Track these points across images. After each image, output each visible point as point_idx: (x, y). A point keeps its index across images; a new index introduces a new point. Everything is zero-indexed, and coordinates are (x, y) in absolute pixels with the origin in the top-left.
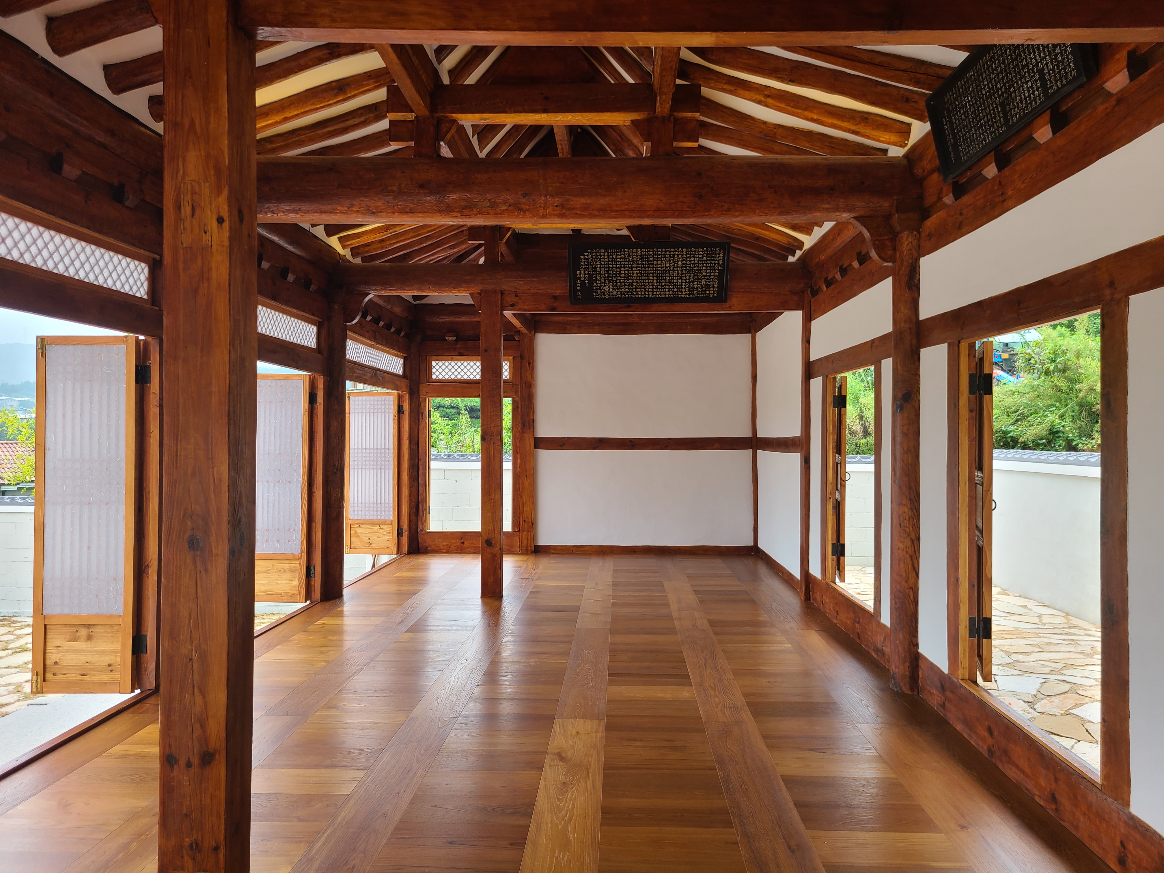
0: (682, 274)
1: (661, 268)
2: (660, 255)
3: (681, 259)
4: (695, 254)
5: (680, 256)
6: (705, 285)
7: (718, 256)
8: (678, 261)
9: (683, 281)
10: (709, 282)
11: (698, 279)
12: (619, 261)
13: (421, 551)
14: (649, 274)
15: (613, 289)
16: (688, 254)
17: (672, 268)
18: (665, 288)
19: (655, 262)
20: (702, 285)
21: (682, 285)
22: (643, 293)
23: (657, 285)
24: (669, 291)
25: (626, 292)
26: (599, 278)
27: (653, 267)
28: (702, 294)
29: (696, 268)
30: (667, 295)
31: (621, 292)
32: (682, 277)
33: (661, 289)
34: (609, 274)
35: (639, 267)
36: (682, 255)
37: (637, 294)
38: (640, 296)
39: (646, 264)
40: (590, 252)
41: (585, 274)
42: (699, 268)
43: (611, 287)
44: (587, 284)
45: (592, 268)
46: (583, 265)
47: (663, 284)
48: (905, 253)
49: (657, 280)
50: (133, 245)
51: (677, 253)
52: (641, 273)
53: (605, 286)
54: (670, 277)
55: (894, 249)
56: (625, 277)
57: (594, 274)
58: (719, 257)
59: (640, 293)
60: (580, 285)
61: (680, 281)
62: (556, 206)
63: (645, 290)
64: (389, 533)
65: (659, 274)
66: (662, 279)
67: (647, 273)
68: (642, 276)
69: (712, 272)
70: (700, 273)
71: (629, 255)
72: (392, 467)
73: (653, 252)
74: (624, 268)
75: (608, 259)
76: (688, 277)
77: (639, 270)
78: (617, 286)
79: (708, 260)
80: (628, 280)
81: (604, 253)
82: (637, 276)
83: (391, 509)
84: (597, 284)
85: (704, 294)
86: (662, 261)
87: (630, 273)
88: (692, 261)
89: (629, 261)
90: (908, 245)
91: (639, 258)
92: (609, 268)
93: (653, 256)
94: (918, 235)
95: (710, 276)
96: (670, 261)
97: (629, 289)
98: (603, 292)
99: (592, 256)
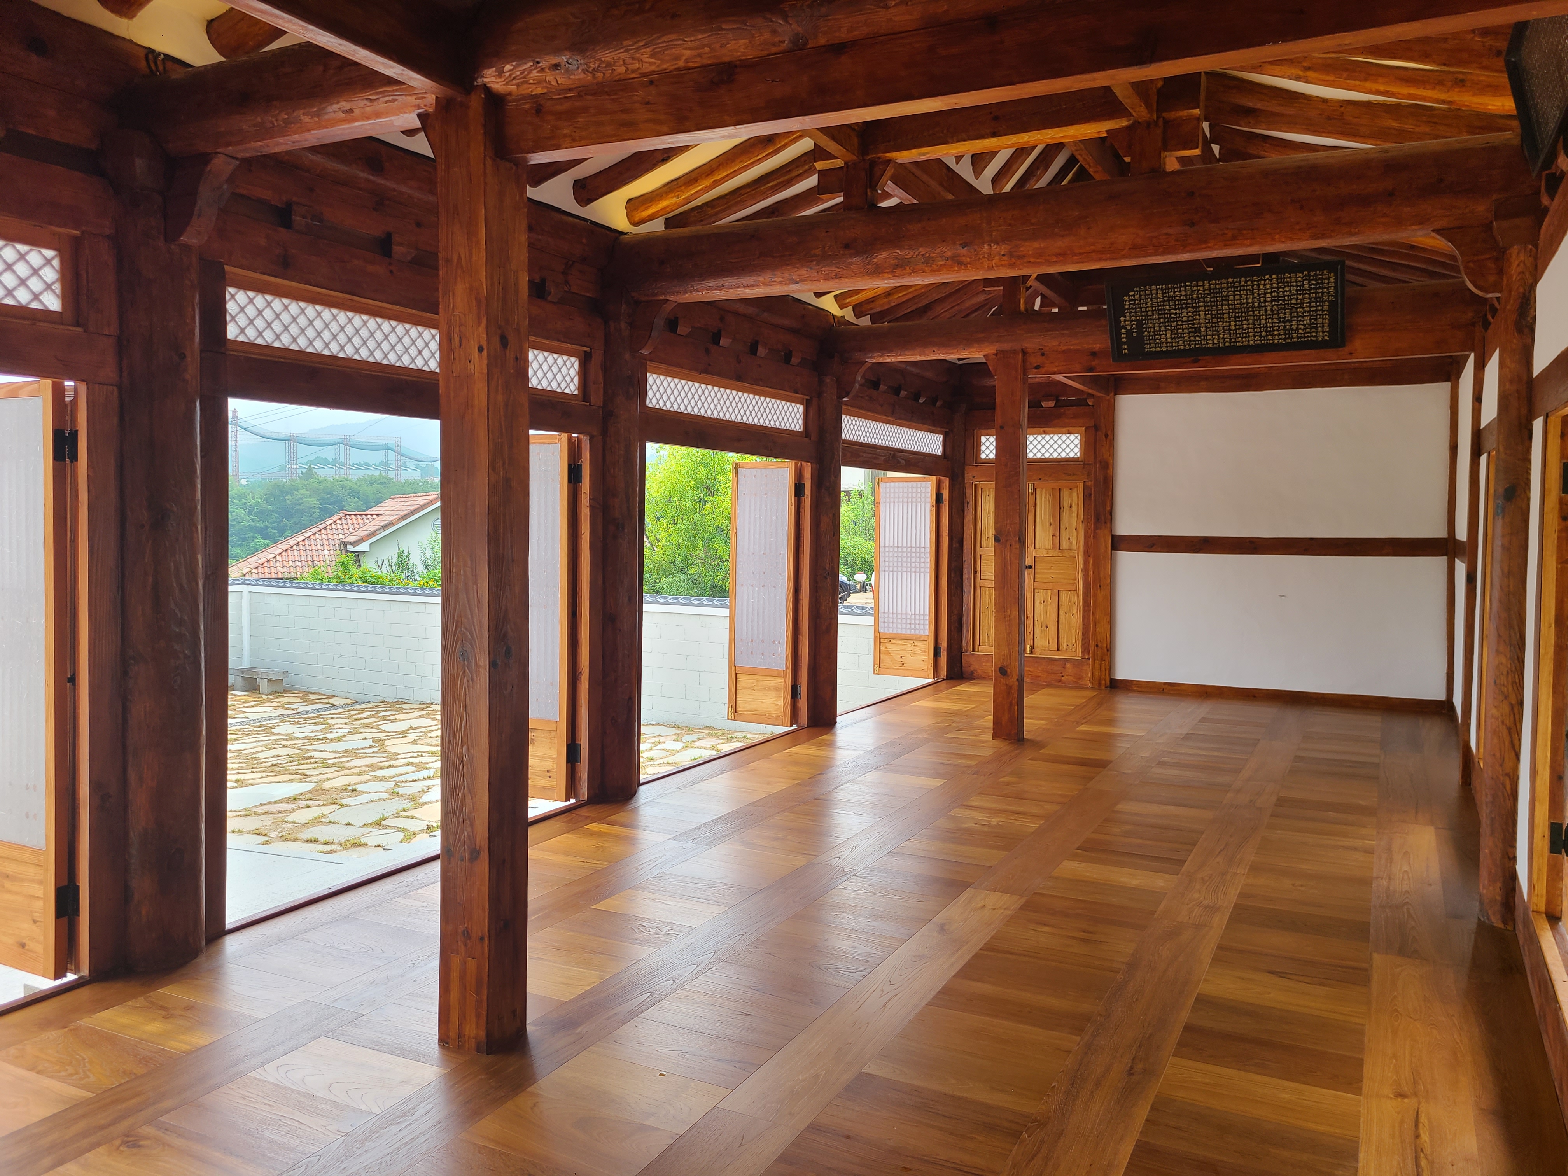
0: (1272, 311)
1: (1241, 304)
2: (1237, 287)
3: (1269, 291)
4: (1291, 282)
5: (1268, 286)
6: (1309, 325)
7: (1326, 281)
8: (1265, 294)
9: (1275, 320)
10: (1316, 320)
11: (1298, 317)
12: (1178, 300)
13: (964, 676)
14: (1223, 314)
15: (1172, 339)
16: (1280, 282)
17: (1256, 304)
18: (1248, 332)
19: (1231, 298)
20: (1304, 325)
21: (1273, 327)
22: (1216, 341)
23: (1236, 329)
24: (1255, 336)
25: (1190, 341)
26: (1151, 325)
27: (1229, 305)
28: (1305, 337)
29: (1294, 301)
30: (1252, 343)
31: (1184, 342)
32: (1273, 315)
33: (1243, 333)
34: (1165, 318)
35: (1208, 306)
36: (1271, 284)
37: (1207, 344)
38: (1211, 345)
39: (1217, 301)
40: (1137, 291)
41: (1132, 321)
42: (1299, 301)
43: (1169, 336)
44: (1135, 334)
45: (1142, 312)
46: (1128, 309)
47: (1245, 326)
48: (1514, 278)
49: (1235, 322)
50: (559, 340)
51: (1263, 282)
52: (1212, 314)
53: (1160, 335)
54: (1254, 316)
55: (1501, 272)
56: (1188, 321)
57: (1145, 320)
58: (1328, 283)
59: (1211, 342)
60: (1125, 336)
61: (1270, 320)
62: (1003, 255)
63: (1219, 336)
64: (925, 651)
65: (1239, 313)
66: (1242, 321)
67: (1220, 314)
68: (1212, 318)
69: (1320, 306)
70: (1300, 307)
71: (1193, 291)
72: (928, 570)
73: (1228, 283)
74: (1187, 308)
75: (1163, 298)
76: (1282, 315)
77: (1208, 310)
78: (1178, 334)
79: (1311, 289)
80: (1193, 324)
81: (1157, 290)
82: (1206, 319)
83: (927, 622)
84: (1148, 332)
85: (1308, 337)
86: (1241, 295)
87: (1196, 315)
88: (1287, 291)
89: (1192, 299)
90: (1518, 265)
91: (1208, 294)
92: (1164, 310)
93: (1227, 289)
94: (1534, 249)
95: (1316, 310)
96: (1253, 295)
97: (1195, 337)
98: (1158, 343)
99: (1140, 296)
